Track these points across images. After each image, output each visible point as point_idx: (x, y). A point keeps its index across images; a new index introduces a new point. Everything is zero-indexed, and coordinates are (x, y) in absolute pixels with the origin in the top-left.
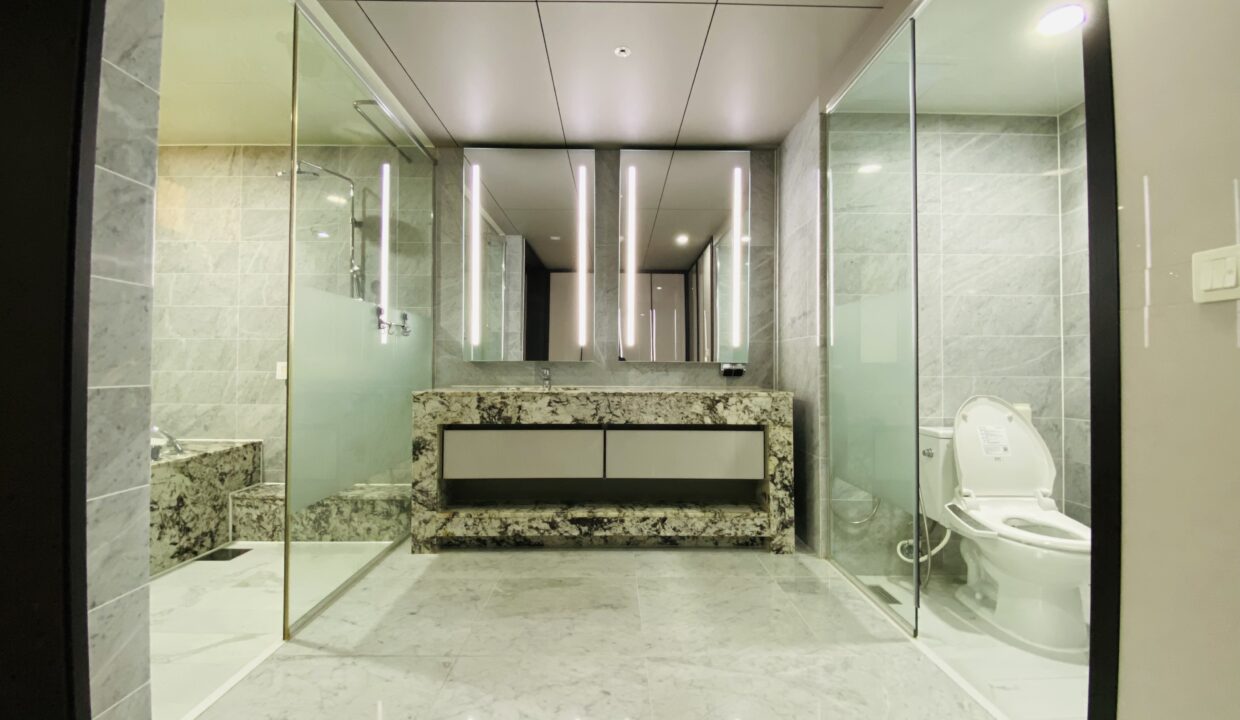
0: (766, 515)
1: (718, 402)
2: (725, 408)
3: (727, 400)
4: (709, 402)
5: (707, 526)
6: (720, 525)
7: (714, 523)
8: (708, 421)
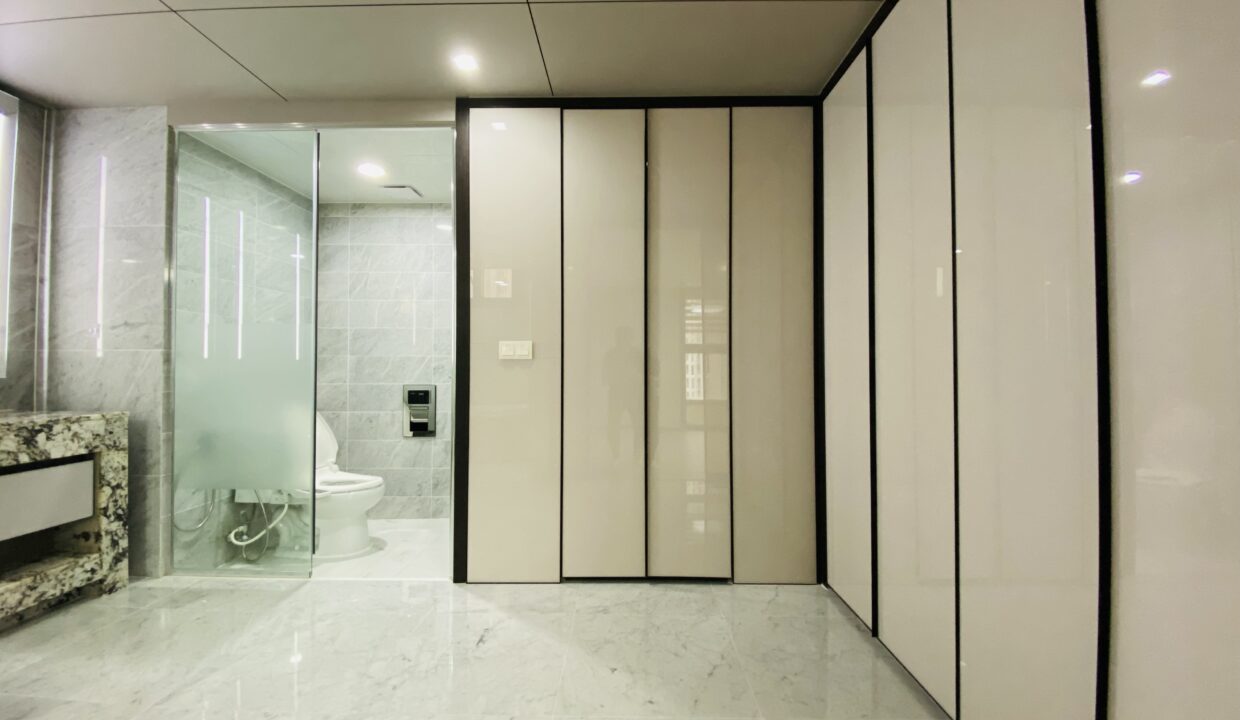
0: (96, 555)
1: (40, 431)
2: (48, 438)
3: (50, 428)
4: (25, 434)
5: (24, 595)
6: (41, 589)
7: (32, 588)
8: (24, 459)
